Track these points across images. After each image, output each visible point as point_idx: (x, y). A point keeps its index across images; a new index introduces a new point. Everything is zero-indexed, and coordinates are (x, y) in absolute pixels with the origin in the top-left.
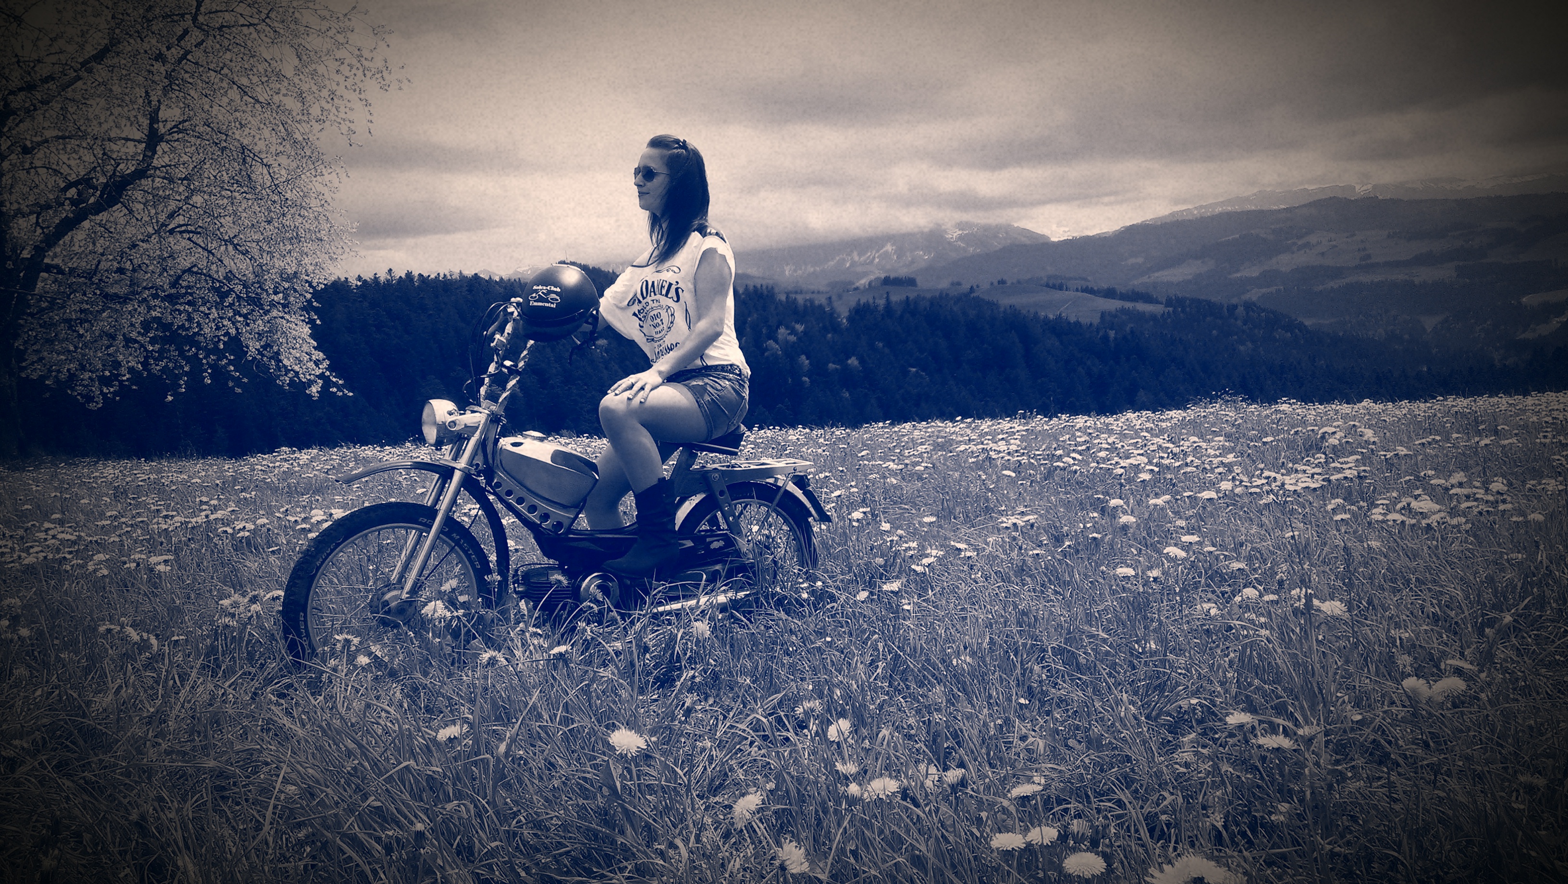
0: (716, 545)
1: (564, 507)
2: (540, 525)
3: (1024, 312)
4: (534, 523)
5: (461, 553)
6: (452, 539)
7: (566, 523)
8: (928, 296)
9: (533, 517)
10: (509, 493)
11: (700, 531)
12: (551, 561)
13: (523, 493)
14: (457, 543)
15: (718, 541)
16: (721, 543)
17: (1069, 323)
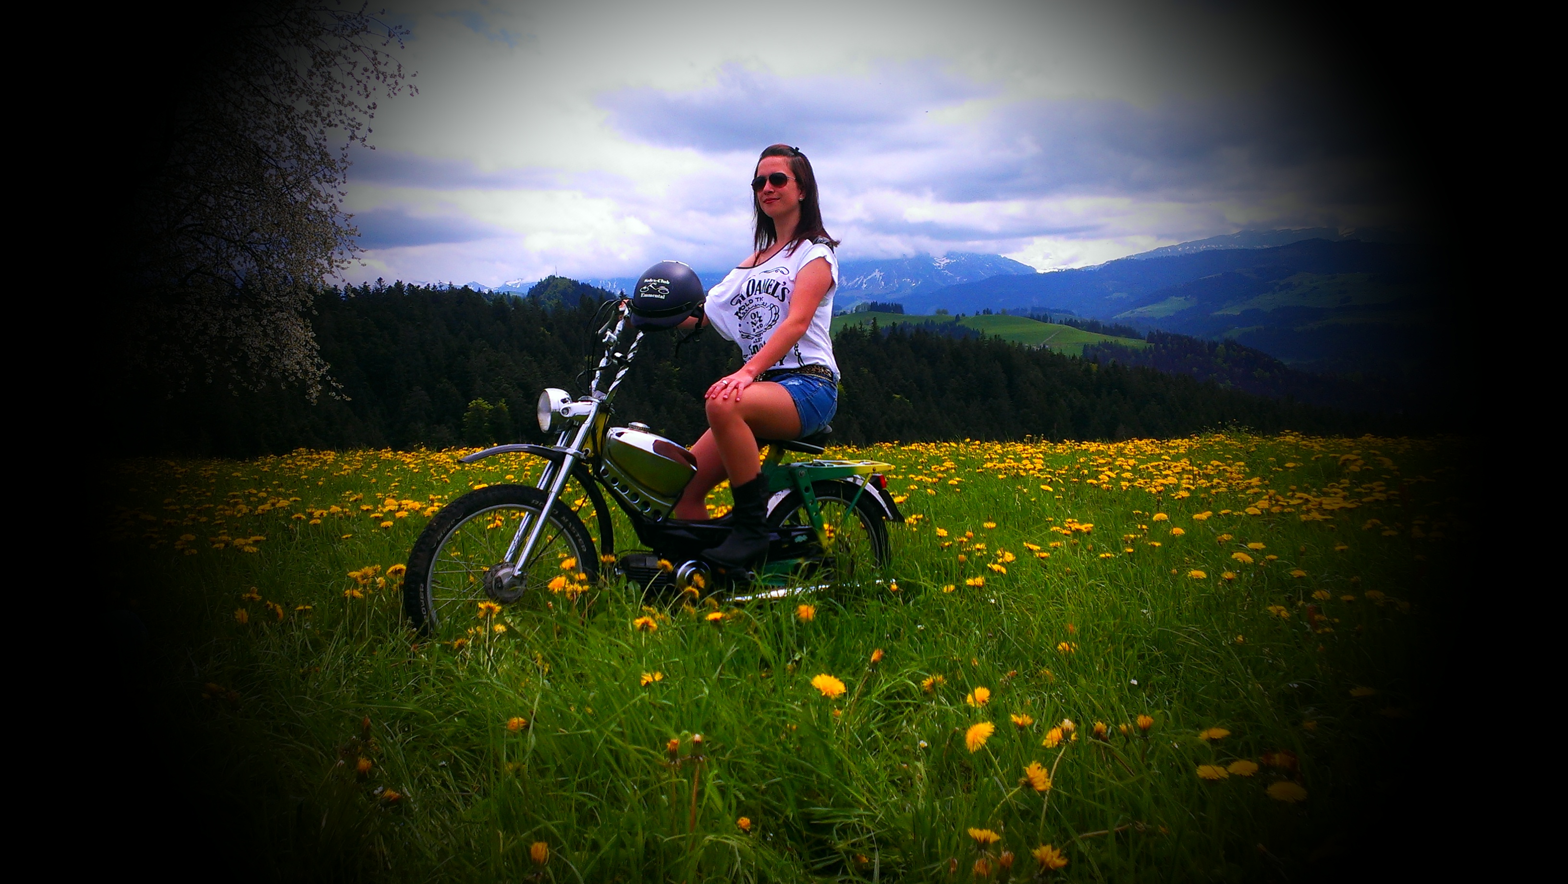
0: (799, 539)
1: (663, 496)
2: (641, 513)
3: (1009, 342)
4: (636, 511)
5: (570, 537)
6: (561, 522)
7: (665, 512)
8: (914, 323)
9: (635, 504)
10: (614, 481)
11: (783, 526)
12: (648, 549)
13: (628, 482)
14: (566, 526)
15: (802, 535)
16: (804, 538)
17: (1053, 355)
